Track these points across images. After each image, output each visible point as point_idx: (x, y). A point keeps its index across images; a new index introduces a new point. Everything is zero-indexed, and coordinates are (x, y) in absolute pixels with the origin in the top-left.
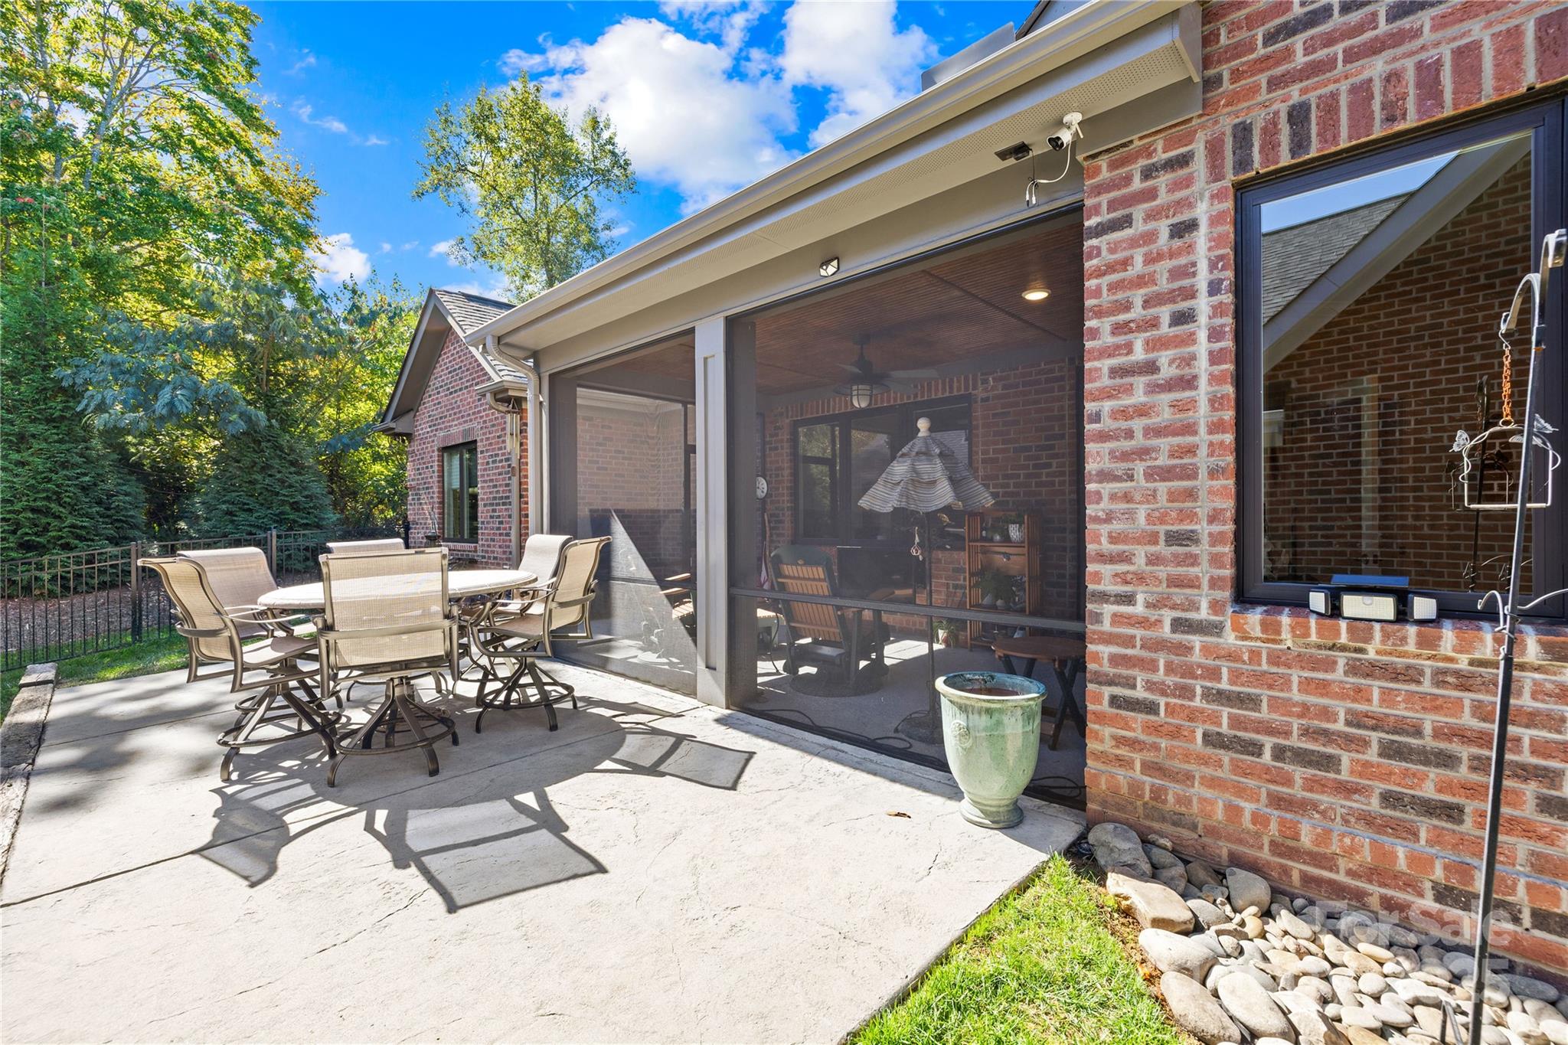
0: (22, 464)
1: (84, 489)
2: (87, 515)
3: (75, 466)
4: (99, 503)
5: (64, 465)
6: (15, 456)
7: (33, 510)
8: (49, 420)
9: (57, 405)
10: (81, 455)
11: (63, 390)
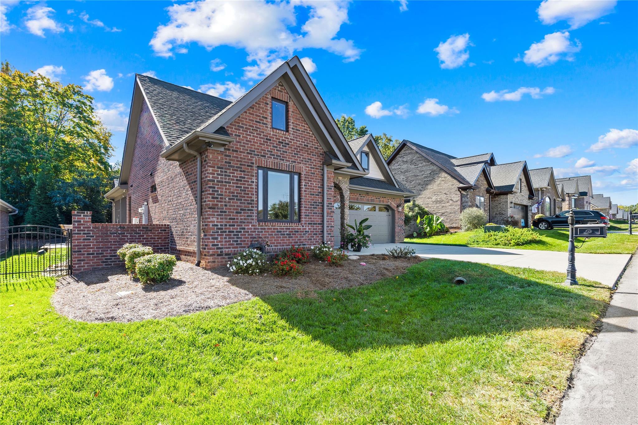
0: (42, 213)
1: (53, 217)
2: (53, 223)
3: (51, 213)
4: (56, 220)
5: (49, 213)
6: (40, 211)
7: (43, 222)
8: (46, 204)
9: (48, 201)
10: (52, 211)
11: (49, 197)
